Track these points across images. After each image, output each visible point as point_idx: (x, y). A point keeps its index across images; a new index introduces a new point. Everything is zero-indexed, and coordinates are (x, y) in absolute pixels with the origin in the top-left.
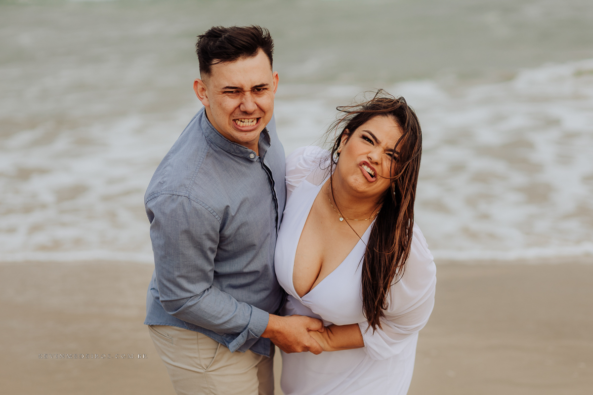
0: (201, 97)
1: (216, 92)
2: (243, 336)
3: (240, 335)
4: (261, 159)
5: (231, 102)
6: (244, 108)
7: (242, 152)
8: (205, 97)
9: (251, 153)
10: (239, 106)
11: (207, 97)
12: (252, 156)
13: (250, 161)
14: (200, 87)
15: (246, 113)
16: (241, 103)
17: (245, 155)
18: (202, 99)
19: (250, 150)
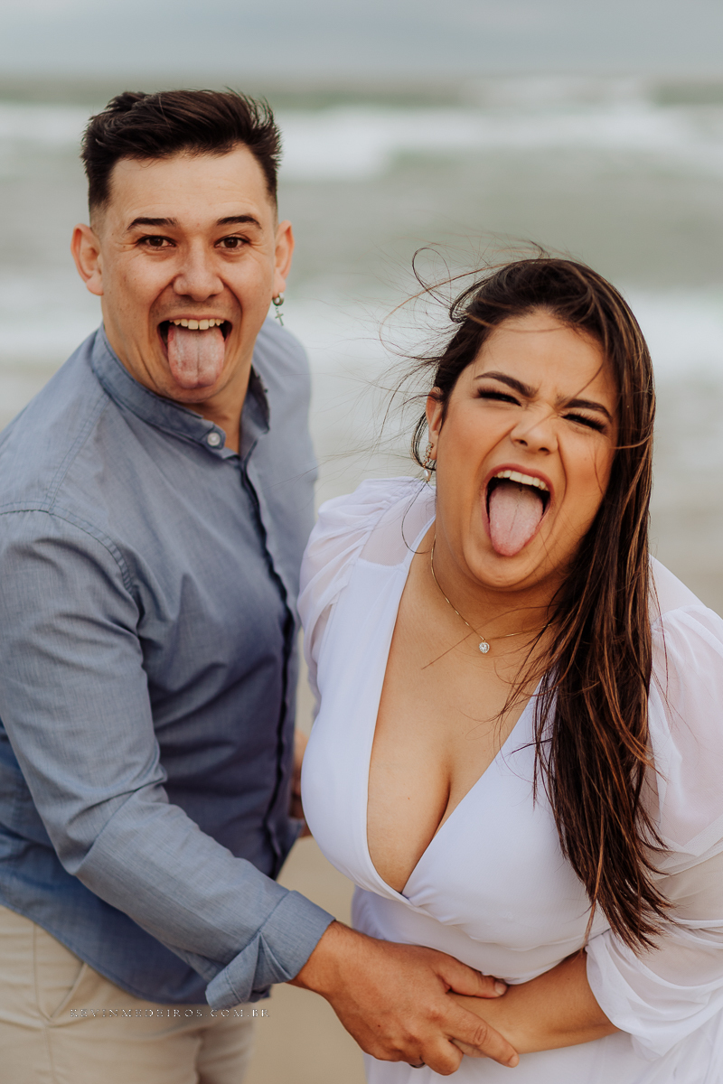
0: (88, 272)
1: (117, 245)
2: (245, 960)
3: (239, 956)
4: (240, 461)
5: (152, 272)
6: (185, 285)
7: (185, 426)
8: (95, 273)
9: (210, 431)
10: (171, 284)
11: (100, 272)
12: (213, 440)
13: (210, 456)
14: (85, 245)
15: (188, 298)
16: (180, 275)
17: (197, 436)
18: (89, 277)
19: (208, 423)
